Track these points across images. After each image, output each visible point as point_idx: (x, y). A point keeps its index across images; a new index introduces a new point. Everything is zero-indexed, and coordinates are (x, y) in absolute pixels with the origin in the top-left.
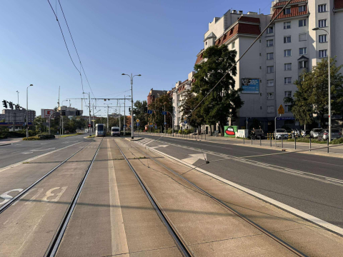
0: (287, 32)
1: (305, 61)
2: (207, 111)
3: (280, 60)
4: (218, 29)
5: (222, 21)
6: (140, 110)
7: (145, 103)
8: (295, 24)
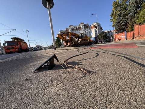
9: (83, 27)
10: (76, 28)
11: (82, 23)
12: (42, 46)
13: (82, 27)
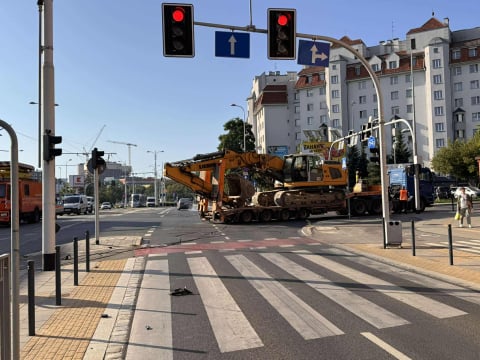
0: (310, 100)
8: (316, 92)
9: (440, 55)
10: (383, 58)
11: (432, 24)
12: (129, 169)
13: (427, 50)
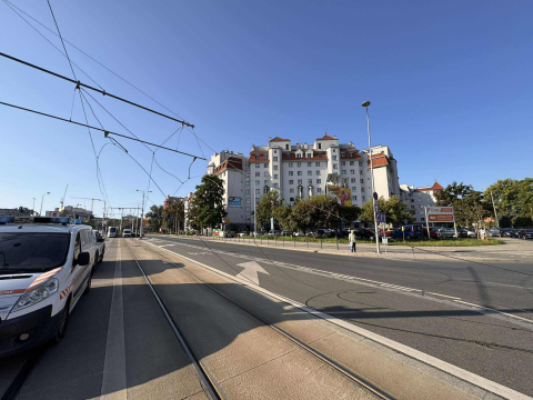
0: (258, 170)
1: (267, 188)
2: (202, 218)
3: (254, 187)
4: (216, 161)
5: (219, 157)
6: (156, 213)
7: (162, 207)
8: (262, 165)
